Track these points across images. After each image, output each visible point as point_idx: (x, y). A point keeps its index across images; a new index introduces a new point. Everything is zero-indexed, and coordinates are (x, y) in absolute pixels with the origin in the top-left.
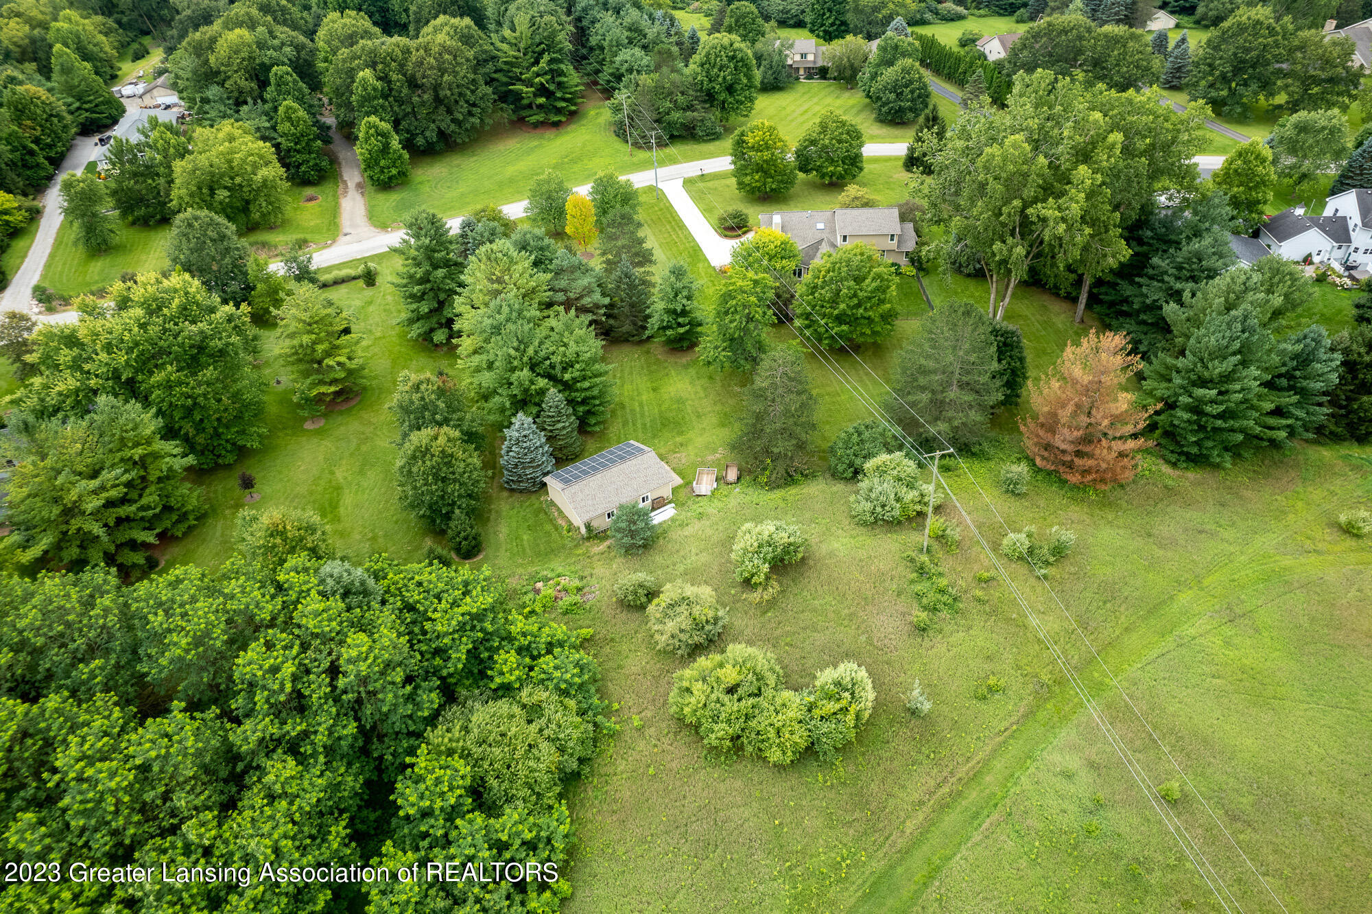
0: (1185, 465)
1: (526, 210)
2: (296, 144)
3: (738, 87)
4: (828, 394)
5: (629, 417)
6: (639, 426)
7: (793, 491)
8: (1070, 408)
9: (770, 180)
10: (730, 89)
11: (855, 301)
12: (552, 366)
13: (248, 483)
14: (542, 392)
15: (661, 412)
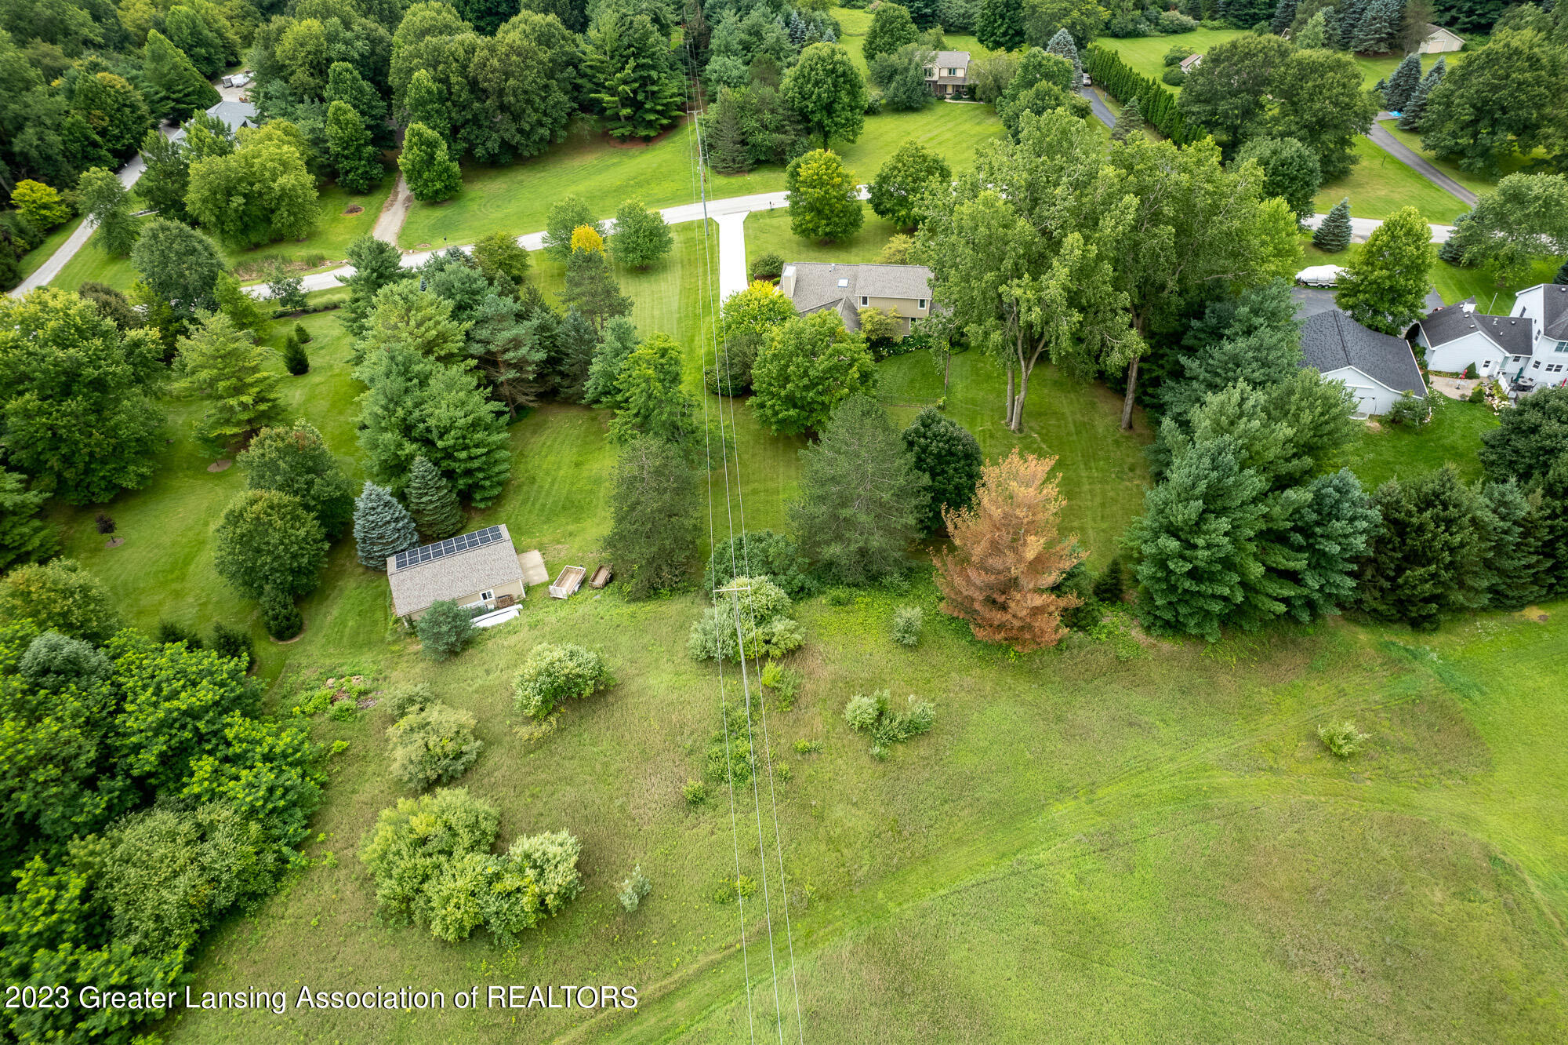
0: (1159, 632)
1: (544, 240)
2: (344, 149)
3: (838, 107)
4: (766, 491)
5: (533, 494)
6: (537, 506)
7: (651, 607)
8: (984, 544)
9: (824, 222)
10: (829, 109)
11: (806, 381)
12: (428, 430)
13: (107, 528)
14: (411, 457)
15: (570, 492)
